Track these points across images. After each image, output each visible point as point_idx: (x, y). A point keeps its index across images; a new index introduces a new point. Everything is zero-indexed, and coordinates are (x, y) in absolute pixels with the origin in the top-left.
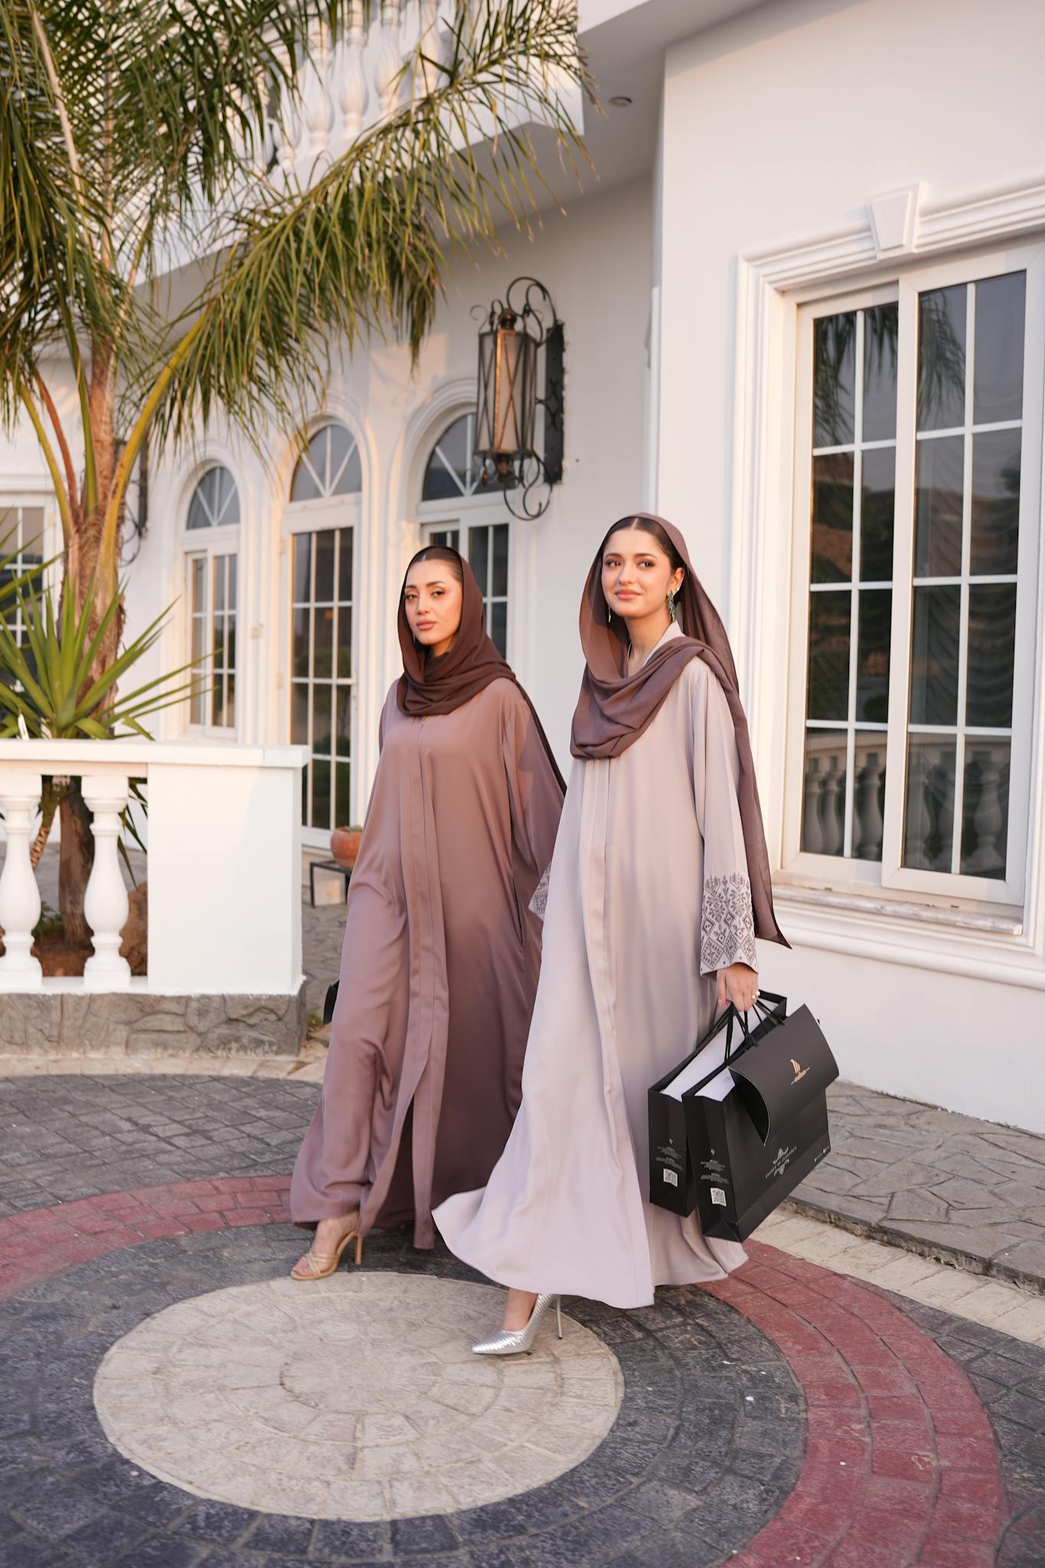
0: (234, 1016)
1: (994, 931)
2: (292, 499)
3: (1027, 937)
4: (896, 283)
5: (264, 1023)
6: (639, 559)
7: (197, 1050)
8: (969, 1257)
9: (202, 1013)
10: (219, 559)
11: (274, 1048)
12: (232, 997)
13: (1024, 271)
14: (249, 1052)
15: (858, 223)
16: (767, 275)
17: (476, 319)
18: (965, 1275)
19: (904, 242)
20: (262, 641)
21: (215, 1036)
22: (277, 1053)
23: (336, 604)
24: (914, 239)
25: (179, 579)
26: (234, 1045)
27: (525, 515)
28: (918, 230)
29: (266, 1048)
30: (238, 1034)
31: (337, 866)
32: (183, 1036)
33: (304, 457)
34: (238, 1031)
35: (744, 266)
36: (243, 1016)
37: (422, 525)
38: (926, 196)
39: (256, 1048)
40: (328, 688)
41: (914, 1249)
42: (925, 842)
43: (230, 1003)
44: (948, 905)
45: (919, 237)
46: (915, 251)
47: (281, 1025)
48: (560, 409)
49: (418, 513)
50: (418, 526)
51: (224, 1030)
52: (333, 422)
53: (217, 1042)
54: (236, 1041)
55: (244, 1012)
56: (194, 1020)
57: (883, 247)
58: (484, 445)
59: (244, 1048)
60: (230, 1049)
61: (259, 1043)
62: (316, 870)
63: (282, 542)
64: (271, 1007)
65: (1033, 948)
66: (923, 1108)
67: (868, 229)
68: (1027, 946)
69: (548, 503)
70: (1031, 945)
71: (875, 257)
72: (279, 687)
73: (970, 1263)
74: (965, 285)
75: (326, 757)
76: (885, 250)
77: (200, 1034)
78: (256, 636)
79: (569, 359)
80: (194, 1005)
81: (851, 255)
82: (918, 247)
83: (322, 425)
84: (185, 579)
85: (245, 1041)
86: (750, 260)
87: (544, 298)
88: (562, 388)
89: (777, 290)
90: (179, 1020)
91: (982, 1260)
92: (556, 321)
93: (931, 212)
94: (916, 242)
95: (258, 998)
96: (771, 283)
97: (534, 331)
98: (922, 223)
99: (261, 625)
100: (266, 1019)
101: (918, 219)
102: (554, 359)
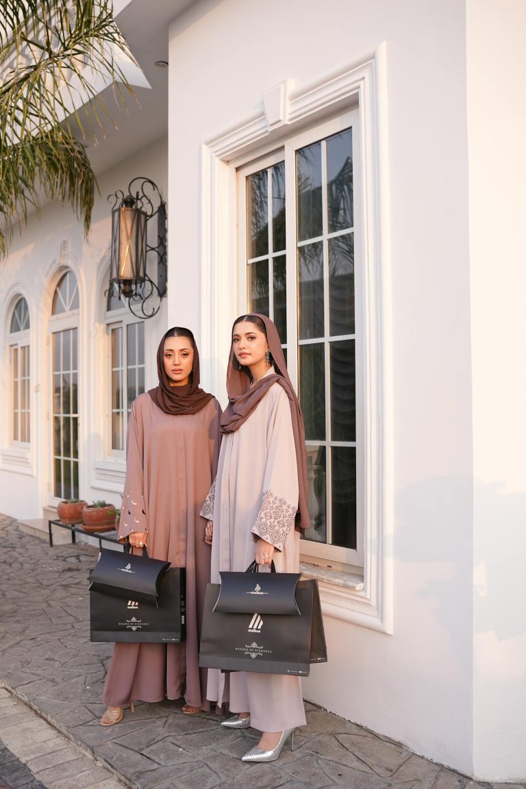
1: (345, 586)
2: (53, 313)
3: (367, 592)
4: (283, 148)
6: (248, 336)
10: (23, 348)
13: (351, 128)
15: (257, 111)
16: (216, 152)
17: (111, 203)
19: (282, 118)
20: (39, 393)
23: (71, 372)
24: (286, 114)
25: (7, 361)
27: (144, 316)
28: (289, 109)
31: (61, 523)
33: (58, 289)
35: (205, 147)
37: (108, 325)
38: (292, 86)
40: (69, 418)
42: (315, 520)
44: (325, 565)
45: (290, 114)
46: (289, 123)
48: (165, 253)
49: (105, 318)
50: (106, 325)
52: (69, 270)
57: (271, 123)
58: (115, 276)
62: (52, 525)
63: (48, 338)
65: (371, 600)
66: (315, 708)
67: (263, 114)
69: (159, 308)
70: (369, 597)
71: (267, 131)
72: (48, 419)
74: (318, 142)
75: (69, 459)
76: (272, 125)
78: (37, 391)
79: (171, 223)
81: (255, 132)
82: (290, 120)
83: (64, 272)
84: (11, 360)
86: (207, 143)
87: (154, 189)
88: (166, 240)
89: (222, 160)
92: (162, 202)
93: (296, 97)
94: (288, 117)
96: (218, 156)
97: (147, 209)
98: (291, 105)
99: (39, 385)
101: (288, 102)
102: (161, 224)
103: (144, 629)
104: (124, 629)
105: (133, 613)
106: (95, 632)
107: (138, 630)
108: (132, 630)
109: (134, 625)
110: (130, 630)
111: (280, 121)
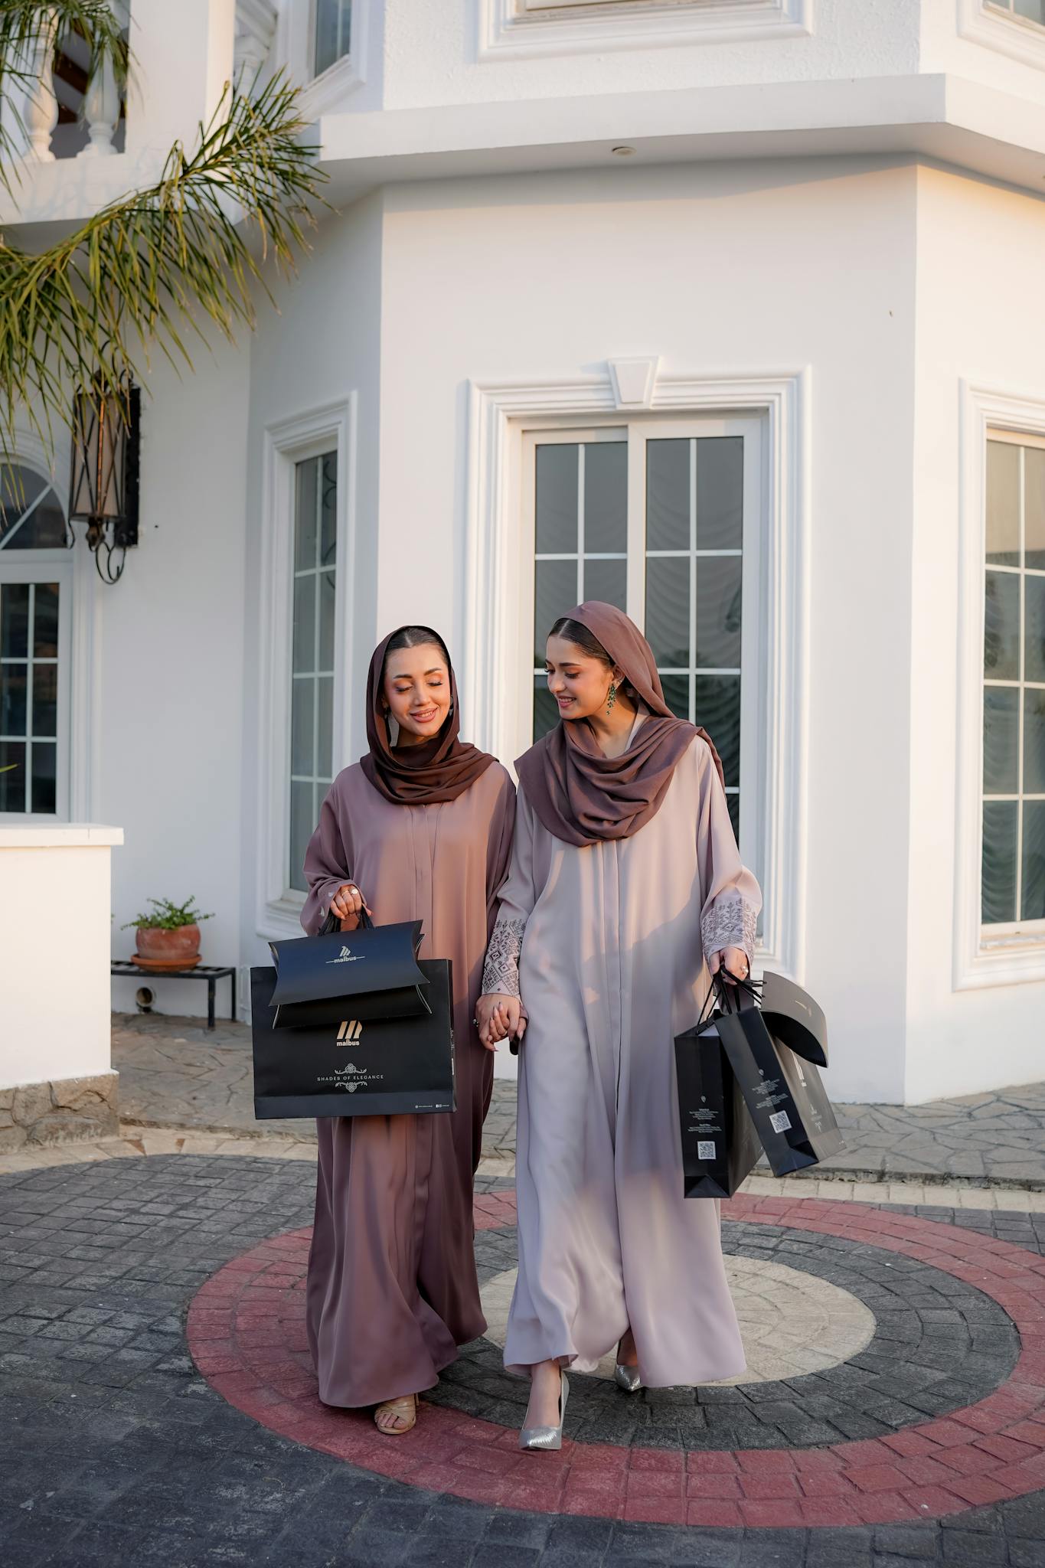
0: (62, 1103)
3: (768, 947)
4: (626, 427)
5: (88, 1106)
7: (25, 1144)
8: (867, 1172)
9: (28, 1106)
11: (99, 1131)
12: (58, 1084)
14: (75, 1139)
15: (601, 377)
16: (501, 404)
18: (868, 1186)
19: (644, 400)
21: (42, 1126)
22: (102, 1135)
24: (652, 398)
26: (62, 1133)
28: (655, 392)
29: (92, 1131)
30: (65, 1121)
32: (9, 1131)
34: (64, 1118)
36: (70, 1102)
38: (662, 368)
39: (82, 1133)
41: (820, 1177)
43: (56, 1091)
45: (656, 398)
46: (652, 408)
47: (104, 1105)
51: (50, 1120)
53: (45, 1133)
54: (63, 1129)
55: (71, 1098)
56: (20, 1113)
57: (622, 399)
59: (70, 1135)
60: (57, 1138)
61: (85, 1127)
64: (96, 1089)
65: (774, 955)
67: (609, 383)
68: (769, 954)
70: (772, 952)
71: (615, 407)
73: (868, 1176)
74: (689, 439)
76: (625, 402)
77: (25, 1127)
80: (21, 1097)
81: (591, 401)
82: (654, 405)
85: (71, 1127)
86: (482, 388)
89: (507, 417)
90: (7, 1115)
91: (877, 1172)
93: (667, 381)
94: (653, 401)
95: (83, 1081)
96: (504, 411)
100: (90, 1102)
101: (657, 384)
103: (372, 1088)
104: (330, 1089)
105: (349, 1054)
106: (267, 1099)
107: (360, 1089)
108: (347, 1092)
109: (351, 1080)
110: (343, 1090)
111: (641, 402)
